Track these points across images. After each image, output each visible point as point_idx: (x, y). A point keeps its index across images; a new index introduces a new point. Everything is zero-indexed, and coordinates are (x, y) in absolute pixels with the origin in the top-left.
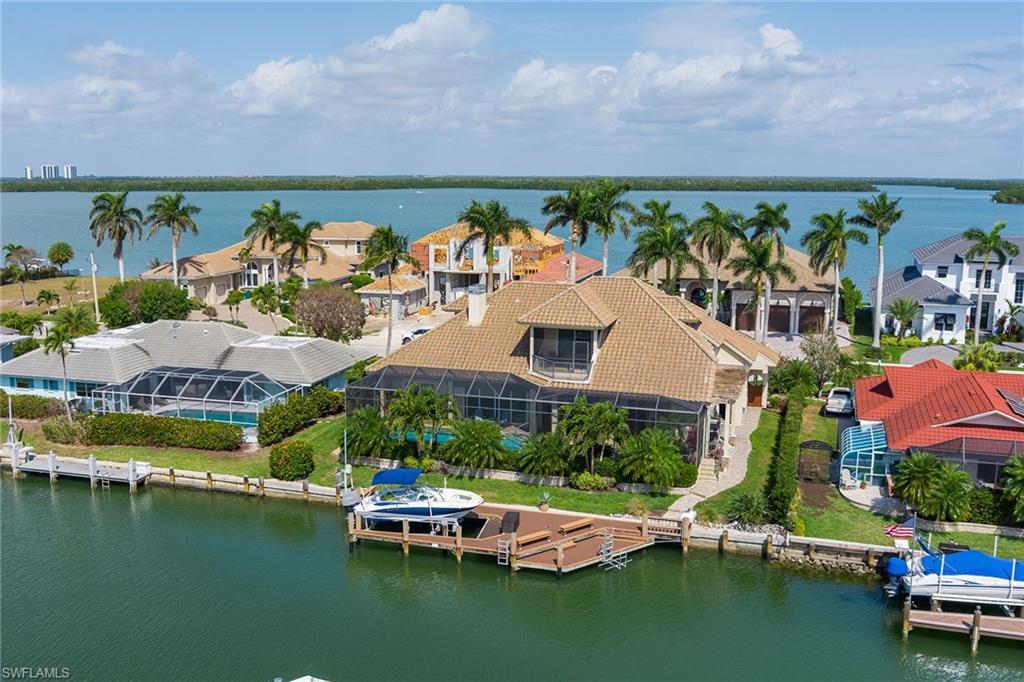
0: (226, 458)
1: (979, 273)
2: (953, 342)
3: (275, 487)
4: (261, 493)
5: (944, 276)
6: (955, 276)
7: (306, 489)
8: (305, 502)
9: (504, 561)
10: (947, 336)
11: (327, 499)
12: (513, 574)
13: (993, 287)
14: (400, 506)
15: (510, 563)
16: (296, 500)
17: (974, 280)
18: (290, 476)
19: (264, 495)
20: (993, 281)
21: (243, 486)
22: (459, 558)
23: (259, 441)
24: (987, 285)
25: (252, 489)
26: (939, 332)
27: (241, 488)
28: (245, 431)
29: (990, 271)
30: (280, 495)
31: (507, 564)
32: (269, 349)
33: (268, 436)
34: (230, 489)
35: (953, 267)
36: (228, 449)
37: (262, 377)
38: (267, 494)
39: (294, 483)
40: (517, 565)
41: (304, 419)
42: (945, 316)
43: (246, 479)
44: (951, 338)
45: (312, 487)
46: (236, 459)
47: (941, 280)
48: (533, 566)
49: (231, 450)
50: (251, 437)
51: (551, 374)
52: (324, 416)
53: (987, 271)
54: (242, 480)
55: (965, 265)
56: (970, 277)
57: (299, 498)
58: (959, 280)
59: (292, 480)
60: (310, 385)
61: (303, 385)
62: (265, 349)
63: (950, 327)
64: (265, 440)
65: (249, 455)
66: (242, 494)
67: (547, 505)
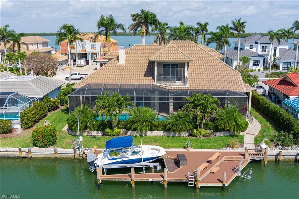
0: (4, 138)
1: (263, 47)
2: (259, 70)
3: (37, 152)
4: (30, 156)
5: (252, 48)
6: (255, 48)
7: (56, 152)
8: (56, 158)
9: (192, 184)
10: (258, 68)
11: (68, 156)
12: (198, 191)
13: (267, 52)
14: (124, 159)
15: (195, 185)
16: (51, 158)
17: (261, 50)
18: (45, 145)
19: (31, 157)
20: (267, 50)
21: (18, 153)
22: (166, 186)
23: (22, 127)
24: (265, 51)
25: (24, 155)
26: (255, 67)
27: (18, 154)
28: (13, 122)
29: (266, 47)
30: (41, 156)
31: (194, 185)
32: (17, 81)
33: (26, 124)
34: (10, 155)
35: (255, 45)
36: (5, 133)
37: (17, 95)
38: (33, 156)
39: (48, 149)
40: (199, 185)
41: (42, 114)
42: (257, 61)
43: (20, 150)
44: (259, 69)
45: (60, 150)
46: (11, 138)
47: (251, 50)
48: (209, 185)
49: (6, 133)
50: (17, 125)
51: (169, 84)
52: (50, 111)
53: (265, 47)
54: (17, 150)
55: (259, 44)
56: (260, 48)
57: (52, 156)
58: (257, 49)
59: (47, 147)
60: (42, 97)
61: (38, 97)
62: (15, 81)
63: (258, 65)
64: (25, 126)
65: (17, 135)
66: (19, 157)
67: (190, 147)
